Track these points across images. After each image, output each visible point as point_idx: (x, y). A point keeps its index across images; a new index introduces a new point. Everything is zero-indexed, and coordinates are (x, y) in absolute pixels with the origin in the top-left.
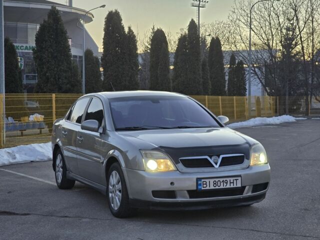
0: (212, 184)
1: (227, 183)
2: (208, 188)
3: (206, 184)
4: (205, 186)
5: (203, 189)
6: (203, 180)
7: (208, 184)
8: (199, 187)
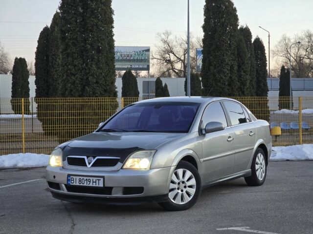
0: (78, 181)
1: (90, 182)
2: (74, 184)
3: (73, 180)
4: (73, 182)
5: (71, 184)
6: (71, 177)
7: (75, 180)
8: (69, 182)
